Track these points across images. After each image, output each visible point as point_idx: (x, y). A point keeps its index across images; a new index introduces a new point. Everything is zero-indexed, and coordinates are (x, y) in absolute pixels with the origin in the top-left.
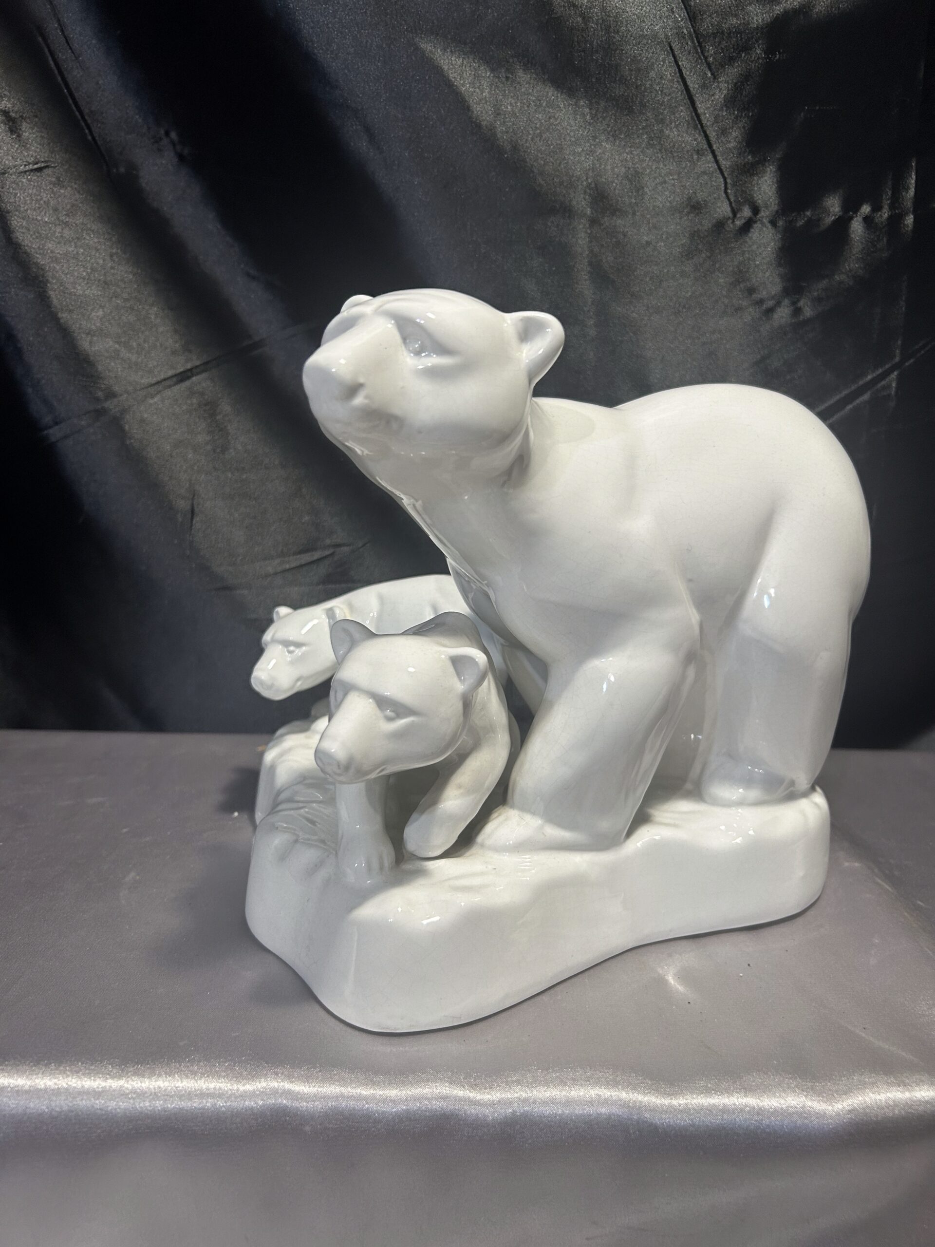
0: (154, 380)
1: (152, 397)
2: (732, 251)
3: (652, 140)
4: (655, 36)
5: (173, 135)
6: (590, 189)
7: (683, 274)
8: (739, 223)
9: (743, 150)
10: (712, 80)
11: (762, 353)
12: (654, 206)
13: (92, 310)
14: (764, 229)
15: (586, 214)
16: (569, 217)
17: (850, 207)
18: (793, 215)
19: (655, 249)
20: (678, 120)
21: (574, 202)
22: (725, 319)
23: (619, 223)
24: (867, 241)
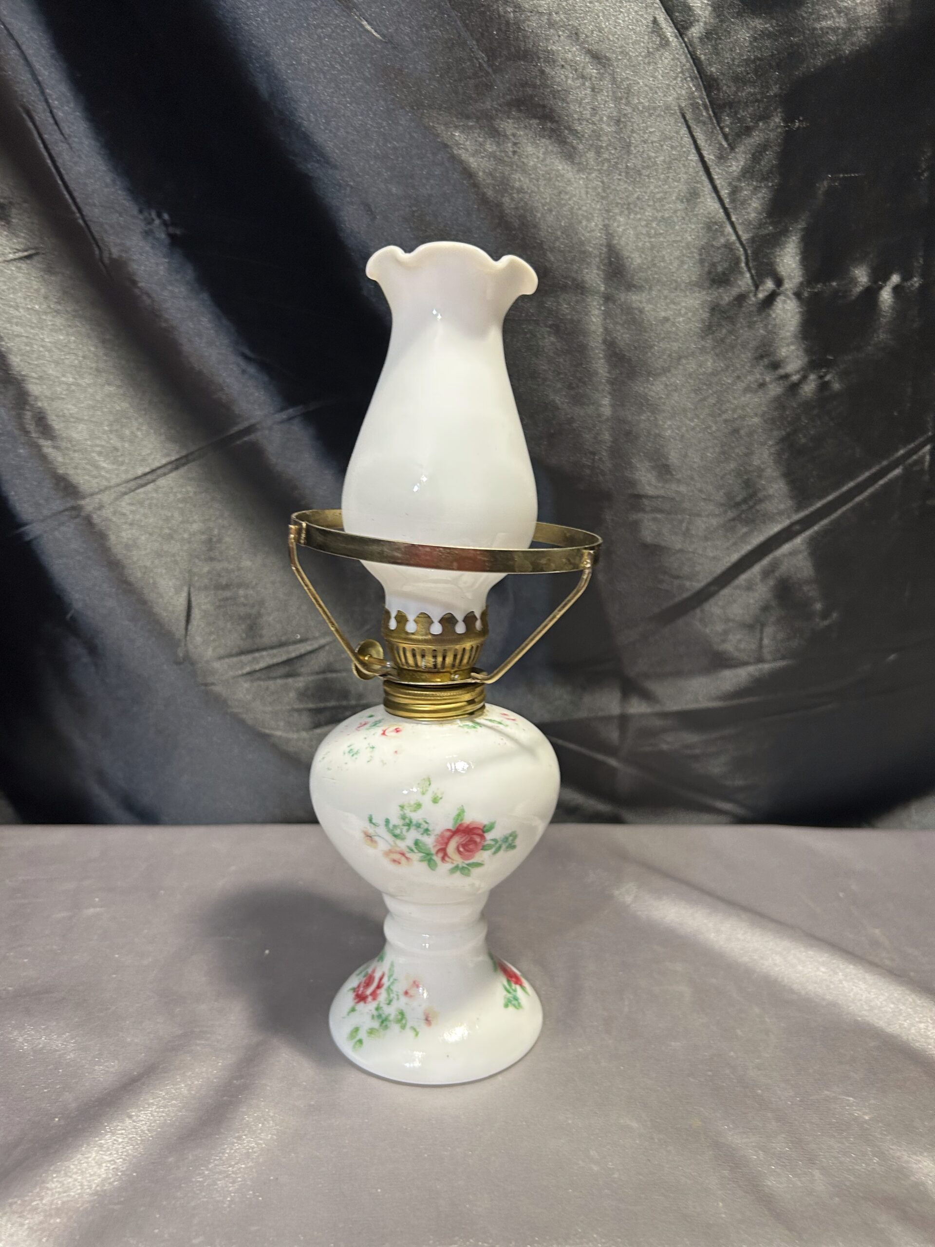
0: (147, 470)
2: (754, 325)
4: (668, 108)
5: (166, 216)
6: (604, 265)
7: (703, 350)
8: (761, 295)
9: (764, 221)
10: (728, 150)
11: (788, 430)
14: (789, 301)
15: (598, 290)
16: (582, 294)
17: (879, 277)
18: (819, 286)
19: (674, 324)
21: (587, 278)
22: (748, 396)
23: (635, 299)
24: (896, 311)
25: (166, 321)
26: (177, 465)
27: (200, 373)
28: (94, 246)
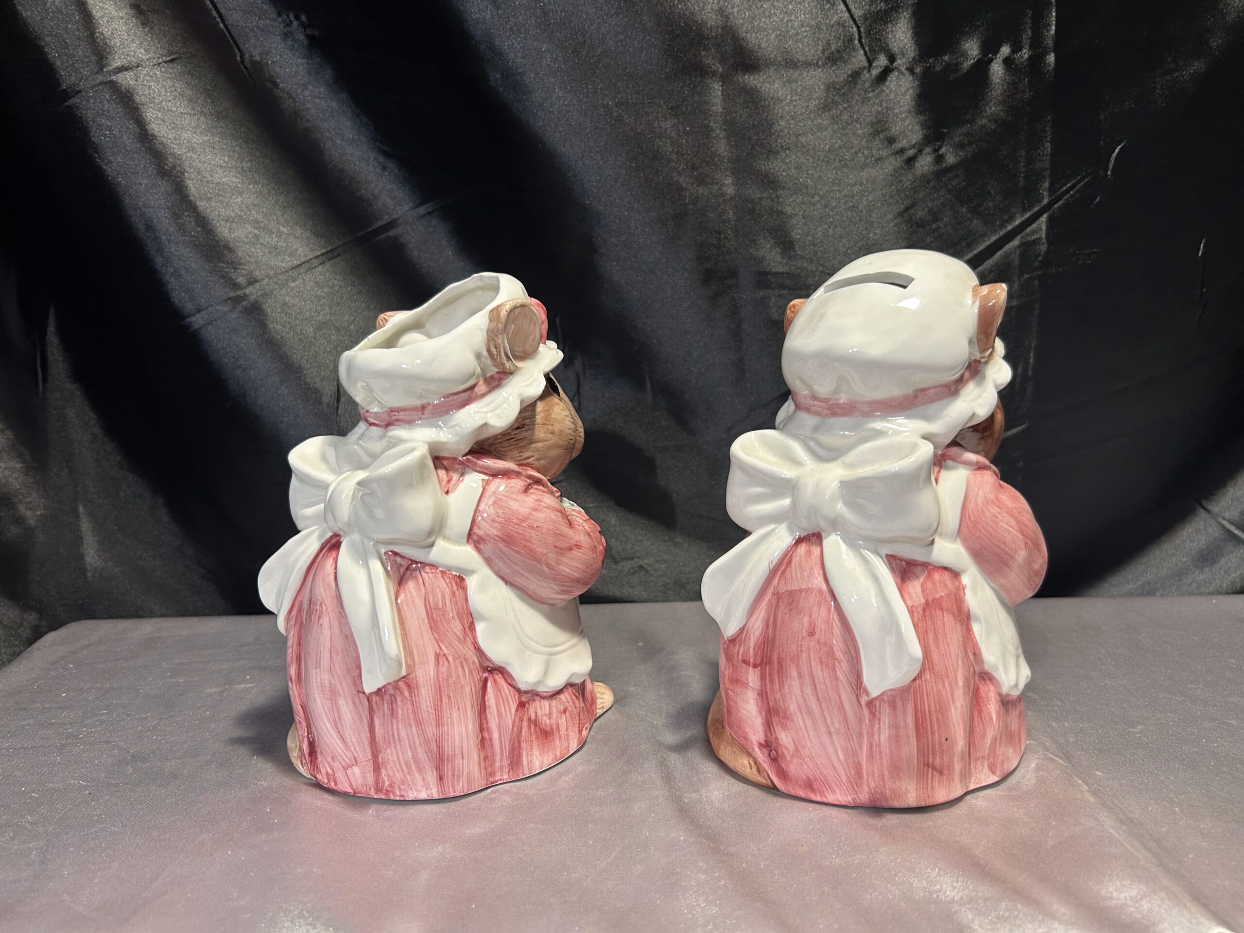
0: (295, 263)
1: (294, 281)
2: (869, 101)
5: (303, 18)
7: (820, 128)
8: (875, 72)
11: (905, 203)
13: (231, 197)
14: (901, 76)
15: (717, 71)
16: (701, 76)
18: (931, 60)
21: (705, 60)
22: (866, 170)
23: (751, 80)
24: (1007, 83)
25: (308, 121)
27: (341, 171)
28: (236, 48)
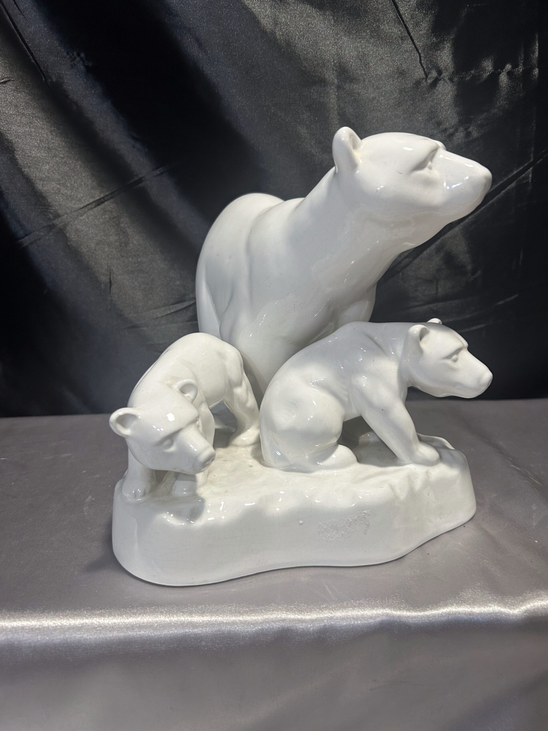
0: (82, 206)
1: (82, 216)
2: (426, 99)
3: (373, 33)
5: (82, 55)
6: (336, 67)
8: (429, 81)
9: (430, 34)
12: (376, 74)
13: (42, 165)
14: (446, 84)
15: (334, 83)
16: (324, 86)
17: (499, 66)
18: (463, 73)
19: (378, 102)
20: (388, 19)
21: (327, 76)
23: (355, 87)
24: (510, 87)
25: (87, 118)
26: (99, 202)
28: (42, 74)
